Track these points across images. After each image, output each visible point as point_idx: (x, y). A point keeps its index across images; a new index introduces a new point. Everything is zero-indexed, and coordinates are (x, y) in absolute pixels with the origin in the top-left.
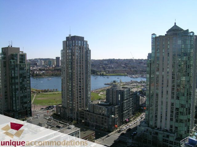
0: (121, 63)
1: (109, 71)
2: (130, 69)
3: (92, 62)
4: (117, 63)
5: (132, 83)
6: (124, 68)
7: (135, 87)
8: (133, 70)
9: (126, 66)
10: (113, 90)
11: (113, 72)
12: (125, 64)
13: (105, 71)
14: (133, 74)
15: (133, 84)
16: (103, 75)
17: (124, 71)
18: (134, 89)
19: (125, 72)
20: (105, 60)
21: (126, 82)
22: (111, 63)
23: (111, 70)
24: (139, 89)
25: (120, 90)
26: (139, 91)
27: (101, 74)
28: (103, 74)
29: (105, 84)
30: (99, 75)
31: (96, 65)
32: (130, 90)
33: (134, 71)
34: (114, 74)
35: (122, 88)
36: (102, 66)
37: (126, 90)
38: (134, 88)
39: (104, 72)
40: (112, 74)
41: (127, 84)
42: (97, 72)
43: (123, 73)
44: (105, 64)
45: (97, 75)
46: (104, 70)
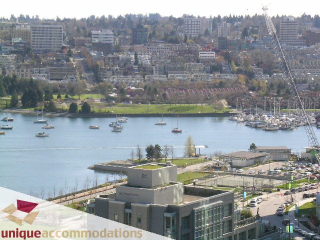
0: (197, 40)
1: (121, 91)
2: (250, 75)
3: (24, 35)
4: (171, 39)
5: (257, 161)
6: (215, 68)
7: (277, 183)
8: (264, 80)
9: (227, 57)
10: (128, 206)
11: (150, 94)
12: (223, 47)
13: (102, 90)
14: (268, 108)
15: (264, 168)
16: (86, 113)
17: (214, 86)
18: (265, 195)
19: (219, 97)
20: (102, 23)
21: (221, 157)
22: (135, 41)
23: (134, 83)
24: (298, 196)
25: (170, 209)
26: (299, 212)
27: (73, 107)
28: (86, 107)
29: (98, 169)
30: (62, 113)
31: (46, 52)
32: (231, 206)
33: (271, 86)
34: (152, 108)
35: (188, 191)
36: (80, 55)
37: (205, 204)
38: (268, 189)
39: (94, 91)
40: (141, 108)
41: (230, 165)
42: (49, 92)
43: (206, 100)
44: (99, 47)
45: (51, 110)
46: (97, 79)
